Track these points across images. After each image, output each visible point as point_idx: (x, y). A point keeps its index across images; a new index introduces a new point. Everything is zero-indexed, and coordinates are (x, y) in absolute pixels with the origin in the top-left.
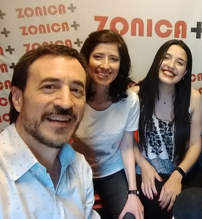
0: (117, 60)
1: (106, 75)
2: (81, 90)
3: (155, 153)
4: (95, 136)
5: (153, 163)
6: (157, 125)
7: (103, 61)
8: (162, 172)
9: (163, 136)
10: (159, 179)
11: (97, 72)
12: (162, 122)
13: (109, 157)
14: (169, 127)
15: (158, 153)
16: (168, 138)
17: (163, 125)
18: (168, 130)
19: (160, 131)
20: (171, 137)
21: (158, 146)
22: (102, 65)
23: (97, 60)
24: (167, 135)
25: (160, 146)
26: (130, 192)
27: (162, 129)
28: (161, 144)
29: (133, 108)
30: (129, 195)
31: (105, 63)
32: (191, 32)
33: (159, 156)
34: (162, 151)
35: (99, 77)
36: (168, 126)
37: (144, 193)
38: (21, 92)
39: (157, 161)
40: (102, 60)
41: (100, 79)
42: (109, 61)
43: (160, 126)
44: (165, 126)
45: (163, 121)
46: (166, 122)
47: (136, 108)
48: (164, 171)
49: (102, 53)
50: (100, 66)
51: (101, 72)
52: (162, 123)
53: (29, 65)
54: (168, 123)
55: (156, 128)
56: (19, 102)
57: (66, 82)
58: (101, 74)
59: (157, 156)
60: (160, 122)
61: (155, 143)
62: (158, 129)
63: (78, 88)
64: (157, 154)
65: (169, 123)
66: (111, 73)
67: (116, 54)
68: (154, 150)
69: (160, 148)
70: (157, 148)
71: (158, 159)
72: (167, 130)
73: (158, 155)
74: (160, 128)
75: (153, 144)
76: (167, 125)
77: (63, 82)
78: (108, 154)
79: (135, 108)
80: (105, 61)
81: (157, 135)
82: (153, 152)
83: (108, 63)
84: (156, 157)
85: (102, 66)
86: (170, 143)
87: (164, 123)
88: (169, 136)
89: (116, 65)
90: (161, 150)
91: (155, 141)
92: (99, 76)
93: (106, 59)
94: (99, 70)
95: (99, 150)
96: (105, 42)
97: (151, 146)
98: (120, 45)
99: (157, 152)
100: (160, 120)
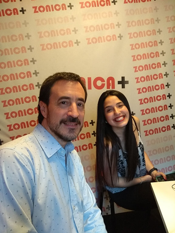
2: (83, 104)
32: (118, 84)
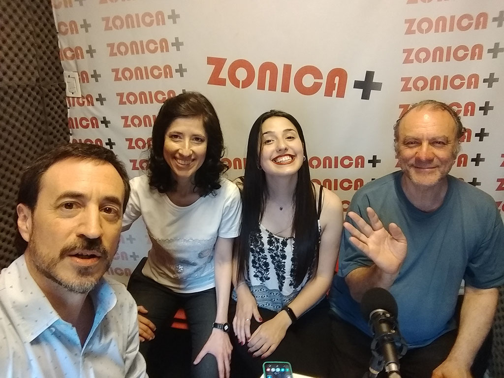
0: (202, 141)
1: (186, 163)
2: (116, 209)
3: (259, 279)
4: (176, 239)
5: (254, 291)
6: (265, 240)
7: (182, 143)
8: (265, 305)
9: (272, 257)
10: (258, 318)
11: (175, 158)
12: (273, 237)
13: (195, 267)
14: (282, 247)
15: (264, 278)
16: (279, 261)
17: (274, 242)
18: (281, 250)
19: (268, 249)
20: (283, 261)
21: (264, 270)
22: (181, 149)
23: (175, 141)
24: (278, 256)
25: (267, 270)
26: (216, 325)
27: (271, 247)
28: (269, 267)
29: (228, 206)
30: (214, 329)
31: (184, 147)
33: (264, 283)
34: (269, 278)
35: (177, 165)
36: (281, 244)
37: (235, 331)
38: (30, 212)
39: (261, 290)
40: (181, 141)
41: (179, 168)
42: (191, 143)
43: (270, 243)
44: (277, 243)
45: (275, 236)
46: (279, 238)
47: (233, 207)
48: (269, 305)
49: (180, 132)
50: (178, 150)
51: (180, 159)
52: (272, 239)
53: (42, 172)
54: (281, 240)
55: (263, 245)
56: (27, 228)
57: (94, 198)
58: (180, 161)
59: (261, 282)
60: (271, 236)
61: (260, 264)
62: (266, 246)
63: (112, 207)
64: (261, 279)
65: (283, 240)
66: (194, 160)
67: (200, 132)
68: (257, 273)
69: (267, 273)
70: (263, 271)
71: (262, 287)
72: (279, 250)
73: (263, 281)
74: (269, 246)
75: (257, 265)
76: (280, 242)
77: (90, 199)
78: (194, 264)
79: (231, 207)
80: (185, 144)
81: (264, 254)
82: (256, 276)
83: (189, 147)
84: (259, 284)
85: (180, 151)
86: (282, 269)
87: (276, 239)
88: (281, 259)
89: (200, 148)
90: (268, 276)
91: (261, 263)
92: (179, 164)
93: (187, 140)
94: (177, 155)
95: (182, 258)
96: (185, 116)
97: (254, 268)
98: (206, 119)
99: (262, 277)
100: (270, 233)
